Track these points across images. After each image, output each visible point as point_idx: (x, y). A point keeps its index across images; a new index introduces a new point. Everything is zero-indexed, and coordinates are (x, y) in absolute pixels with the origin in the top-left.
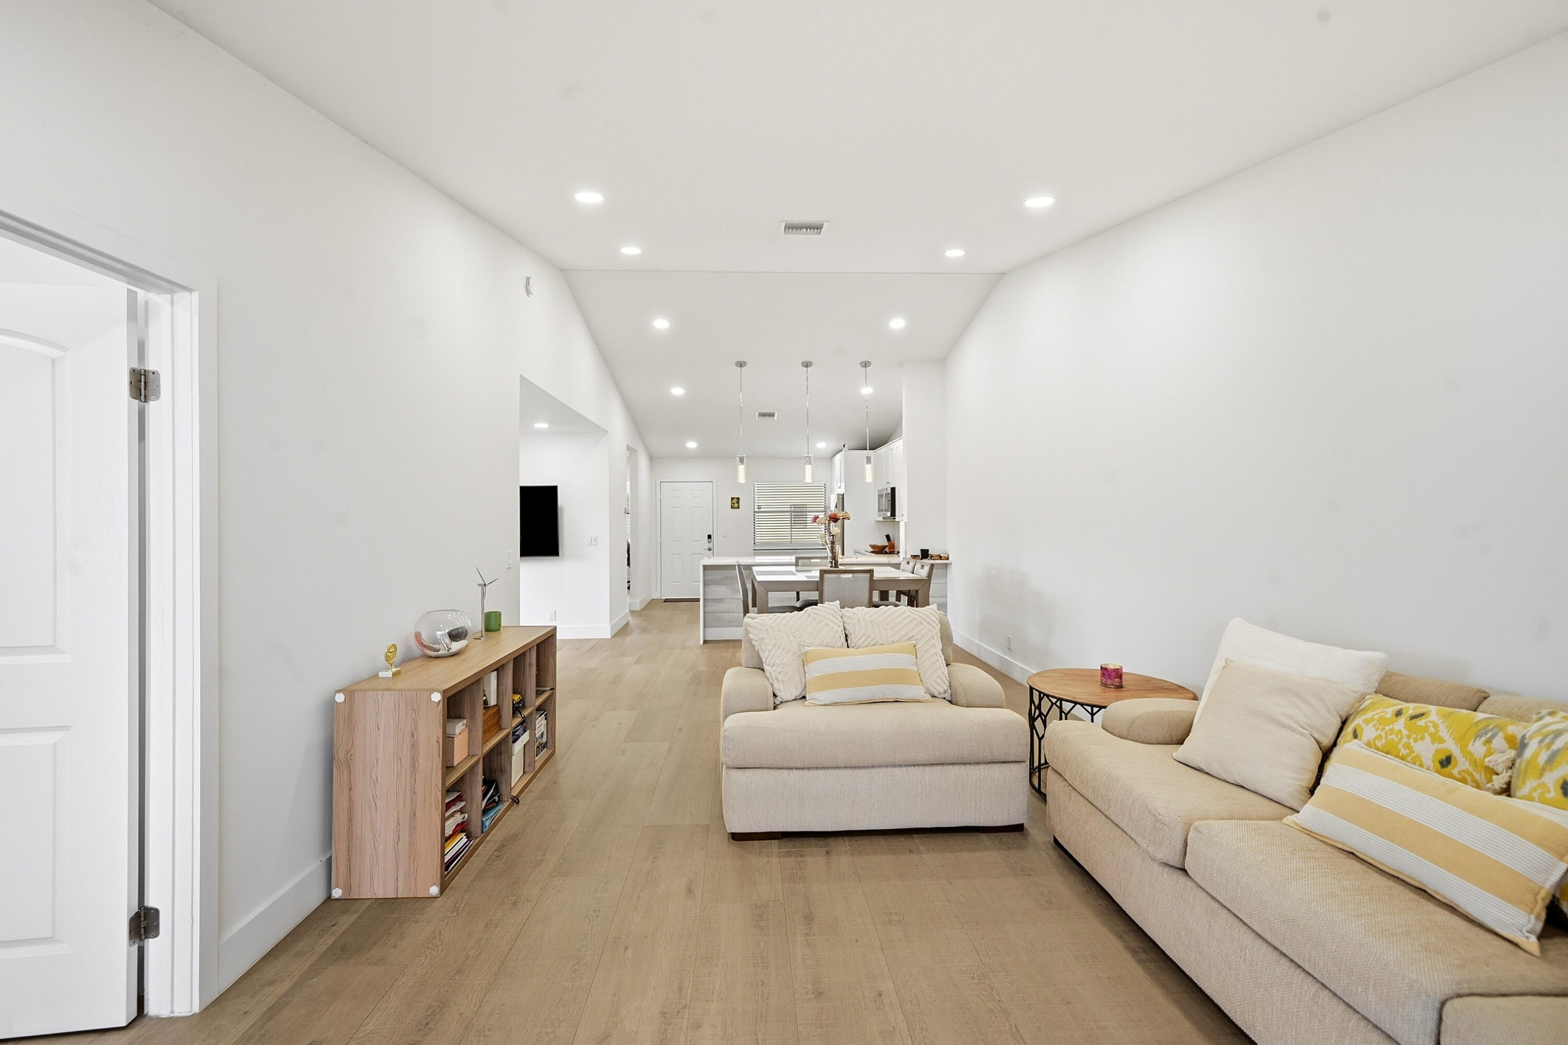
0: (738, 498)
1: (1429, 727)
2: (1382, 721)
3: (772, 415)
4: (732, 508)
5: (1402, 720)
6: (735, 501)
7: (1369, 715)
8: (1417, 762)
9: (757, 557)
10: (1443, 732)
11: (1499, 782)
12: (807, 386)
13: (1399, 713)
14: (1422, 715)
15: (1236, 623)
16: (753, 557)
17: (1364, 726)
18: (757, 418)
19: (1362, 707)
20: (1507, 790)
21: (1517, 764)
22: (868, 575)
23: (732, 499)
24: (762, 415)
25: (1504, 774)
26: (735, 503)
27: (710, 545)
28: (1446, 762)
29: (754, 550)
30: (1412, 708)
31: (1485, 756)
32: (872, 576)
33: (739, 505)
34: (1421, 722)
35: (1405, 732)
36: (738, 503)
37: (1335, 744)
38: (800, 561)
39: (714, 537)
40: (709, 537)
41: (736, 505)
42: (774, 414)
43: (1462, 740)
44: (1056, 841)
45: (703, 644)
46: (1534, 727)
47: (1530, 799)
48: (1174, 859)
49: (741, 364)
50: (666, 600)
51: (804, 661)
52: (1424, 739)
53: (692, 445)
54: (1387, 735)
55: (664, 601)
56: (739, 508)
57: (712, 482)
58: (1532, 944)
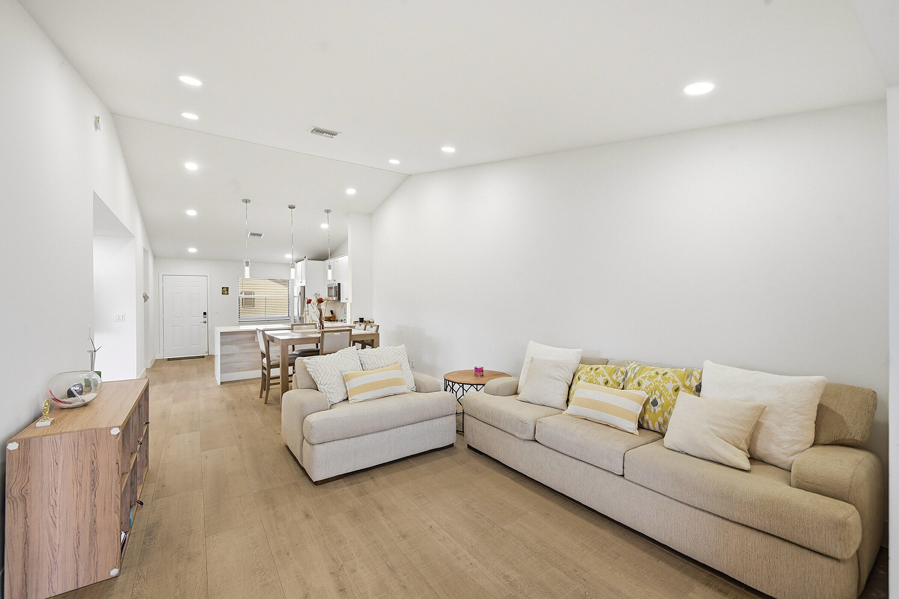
0: (228, 288)
1: (601, 372)
2: (587, 373)
3: (260, 235)
4: (222, 294)
5: (593, 371)
6: (225, 290)
7: (582, 371)
8: (599, 384)
9: (241, 326)
10: (605, 374)
11: (621, 387)
12: (292, 220)
13: (591, 369)
14: (598, 368)
15: (531, 342)
16: (238, 326)
17: (581, 375)
18: (248, 236)
19: (579, 369)
20: (623, 389)
21: (626, 380)
22: (349, 332)
23: (223, 288)
24: (252, 234)
25: (622, 384)
26: (225, 291)
27: (206, 319)
28: (606, 383)
29: (239, 322)
30: (595, 367)
31: (617, 379)
32: (351, 333)
33: (228, 292)
34: (598, 371)
35: (594, 375)
36: (227, 291)
37: (572, 384)
38: (294, 327)
39: (209, 315)
40: (205, 314)
41: (226, 292)
42: (262, 234)
43: (610, 375)
44: (469, 447)
45: (221, 384)
46: (629, 367)
47: (630, 389)
48: (530, 436)
49: (247, 201)
50: (169, 359)
51: (345, 379)
52: (600, 376)
53: (192, 250)
54: (589, 377)
55: (168, 360)
56: (228, 294)
57: (207, 276)
58: (637, 432)
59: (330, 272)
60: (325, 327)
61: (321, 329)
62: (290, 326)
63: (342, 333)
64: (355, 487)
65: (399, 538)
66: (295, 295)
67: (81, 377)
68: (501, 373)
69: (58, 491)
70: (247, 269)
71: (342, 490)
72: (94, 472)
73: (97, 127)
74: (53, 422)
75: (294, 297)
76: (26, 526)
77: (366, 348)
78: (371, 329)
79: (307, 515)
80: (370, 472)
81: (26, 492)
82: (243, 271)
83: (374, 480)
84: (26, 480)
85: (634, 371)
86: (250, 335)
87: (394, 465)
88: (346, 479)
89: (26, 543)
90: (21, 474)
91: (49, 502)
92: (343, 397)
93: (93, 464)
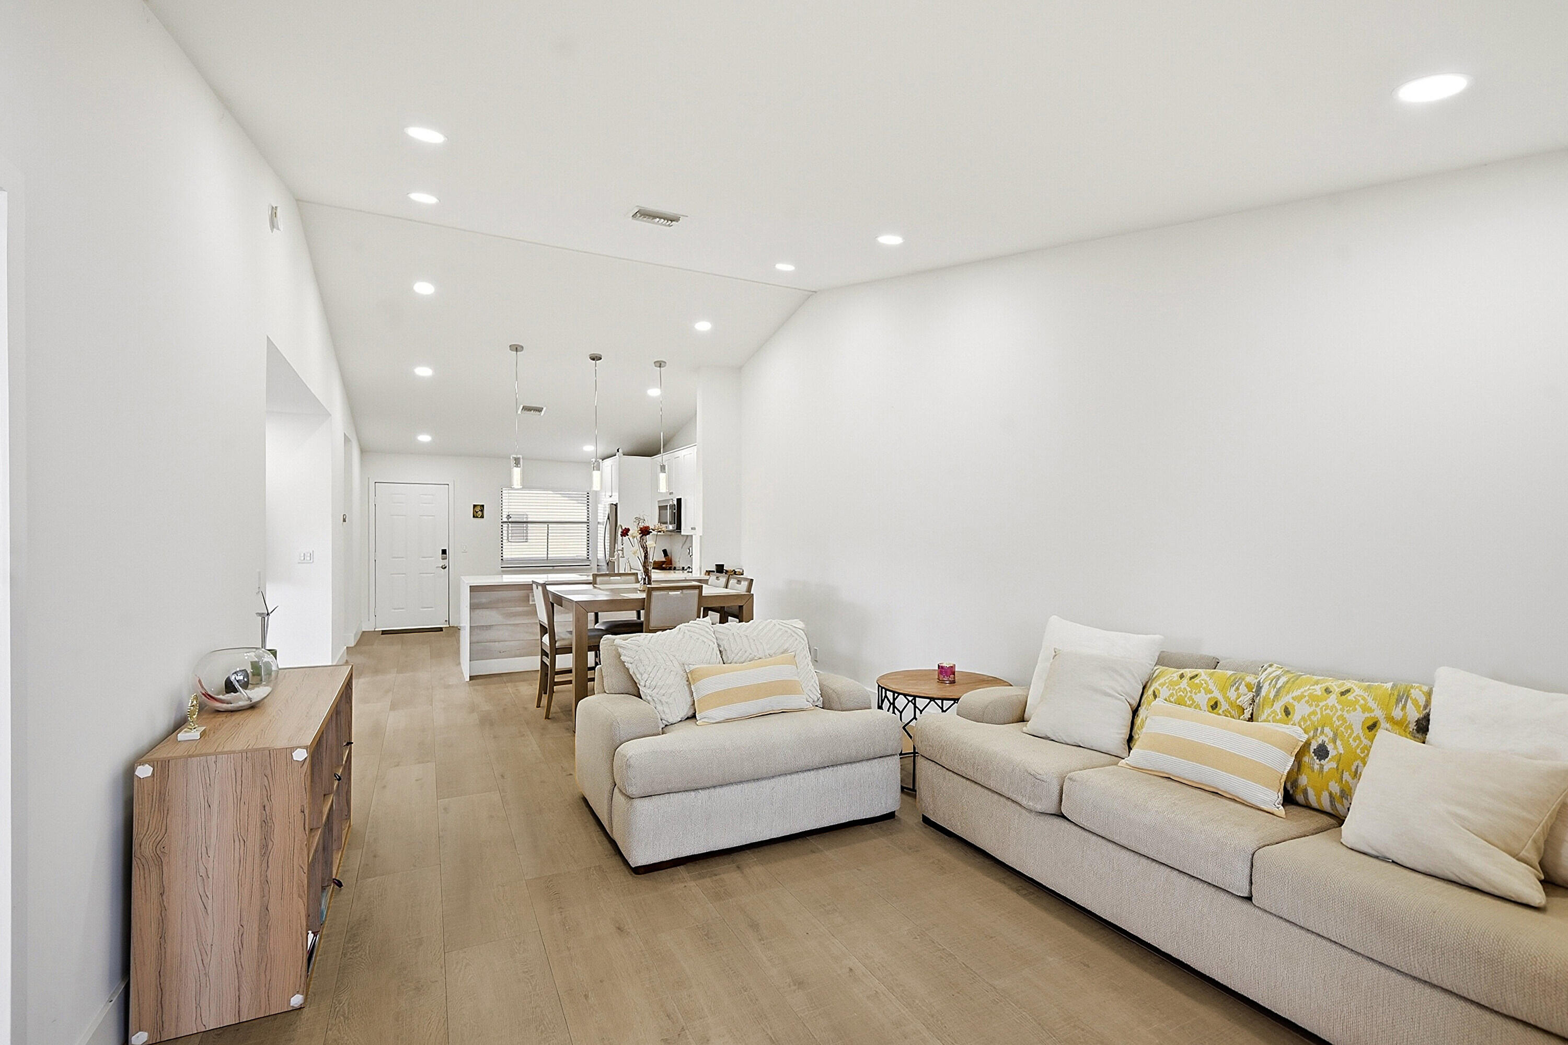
0: (483, 506)
1: (1202, 684)
2: (1172, 684)
3: (539, 410)
4: (474, 517)
5: (1185, 680)
6: (478, 509)
7: (1161, 681)
8: (1198, 707)
9: (504, 576)
10: (1211, 686)
11: (1247, 715)
12: (596, 380)
13: (1182, 676)
14: (1197, 675)
15: (1054, 618)
16: (500, 576)
17: (1160, 688)
18: (519, 412)
19: (1154, 676)
20: (1251, 719)
21: (1257, 701)
22: (697, 591)
23: (475, 506)
24: (526, 409)
25: (1248, 709)
26: (478, 512)
27: (445, 562)
28: (1215, 706)
29: (502, 567)
30: (1189, 672)
31: (1237, 699)
32: (701, 592)
33: (483, 514)
34: (1197, 681)
35: (1188, 689)
36: (482, 511)
37: (1139, 705)
38: (598, 579)
39: (450, 553)
40: (444, 552)
41: (480, 513)
42: (543, 408)
43: (1223, 690)
44: (926, 820)
45: (470, 680)
46: (1264, 676)
47: (1264, 721)
48: (1052, 807)
49: (517, 348)
50: (384, 632)
51: (689, 680)
52: (1200, 692)
53: (425, 438)
54: (1176, 692)
55: (382, 634)
56: (483, 517)
57: (448, 485)
58: (1281, 811)
59: (662, 476)
60: (652, 580)
61: (647, 583)
62: (591, 578)
63: (685, 591)
64: (708, 882)
65: (790, 986)
66: (599, 521)
67: (246, 658)
68: (991, 678)
69: (211, 854)
70: (517, 472)
71: (684, 885)
72: (266, 823)
73: (273, 225)
74: (203, 734)
75: (598, 523)
76: (163, 908)
77: (728, 622)
78: (738, 585)
79: (620, 929)
80: (735, 856)
81: (162, 850)
82: (510, 475)
83: (743, 873)
84: (163, 831)
85: (1276, 683)
86: (522, 593)
87: (780, 847)
88: (690, 866)
89: (162, 937)
90: (155, 819)
91: (198, 871)
92: (685, 711)
93: (265, 810)
